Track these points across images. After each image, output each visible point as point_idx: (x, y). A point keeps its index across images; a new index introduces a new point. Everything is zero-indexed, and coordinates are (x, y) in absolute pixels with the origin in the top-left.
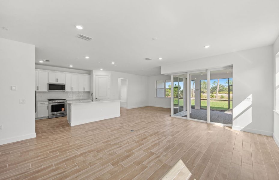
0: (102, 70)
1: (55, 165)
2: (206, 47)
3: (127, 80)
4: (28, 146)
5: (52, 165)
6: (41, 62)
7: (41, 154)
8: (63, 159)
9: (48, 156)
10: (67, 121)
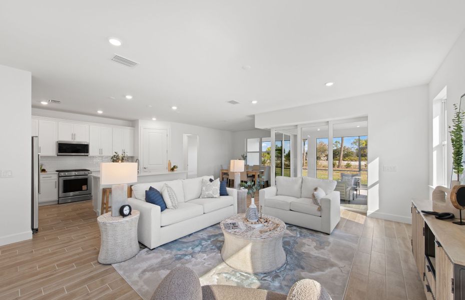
0: (154, 119)
1: (68, 289)
2: (328, 85)
3: (198, 137)
4: (16, 256)
5: (63, 290)
6: (44, 103)
7: (41, 269)
8: (84, 278)
9: (55, 272)
10: (91, 208)
